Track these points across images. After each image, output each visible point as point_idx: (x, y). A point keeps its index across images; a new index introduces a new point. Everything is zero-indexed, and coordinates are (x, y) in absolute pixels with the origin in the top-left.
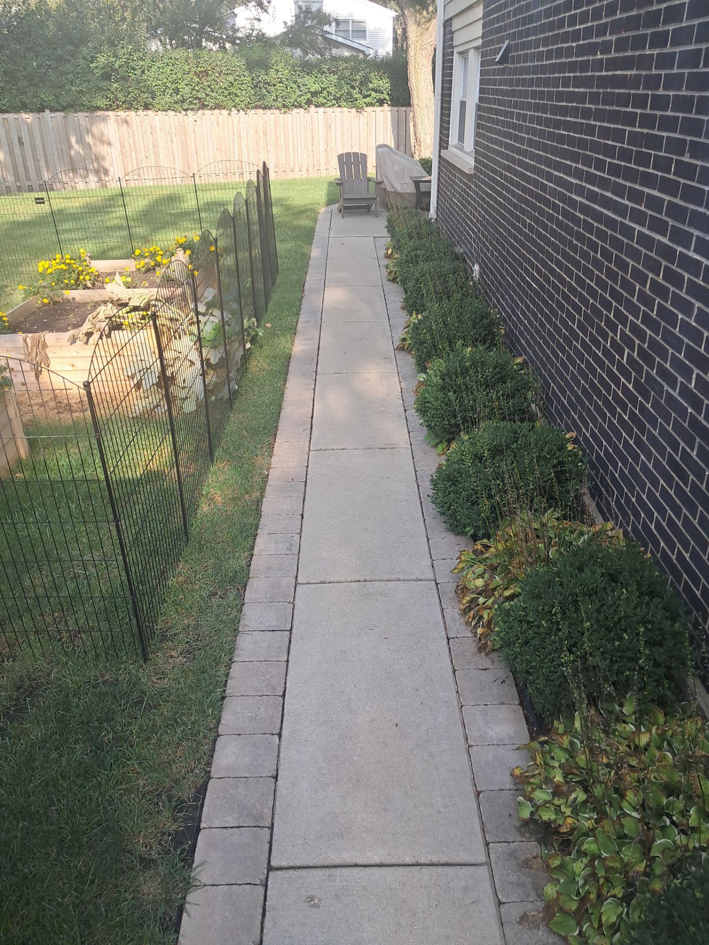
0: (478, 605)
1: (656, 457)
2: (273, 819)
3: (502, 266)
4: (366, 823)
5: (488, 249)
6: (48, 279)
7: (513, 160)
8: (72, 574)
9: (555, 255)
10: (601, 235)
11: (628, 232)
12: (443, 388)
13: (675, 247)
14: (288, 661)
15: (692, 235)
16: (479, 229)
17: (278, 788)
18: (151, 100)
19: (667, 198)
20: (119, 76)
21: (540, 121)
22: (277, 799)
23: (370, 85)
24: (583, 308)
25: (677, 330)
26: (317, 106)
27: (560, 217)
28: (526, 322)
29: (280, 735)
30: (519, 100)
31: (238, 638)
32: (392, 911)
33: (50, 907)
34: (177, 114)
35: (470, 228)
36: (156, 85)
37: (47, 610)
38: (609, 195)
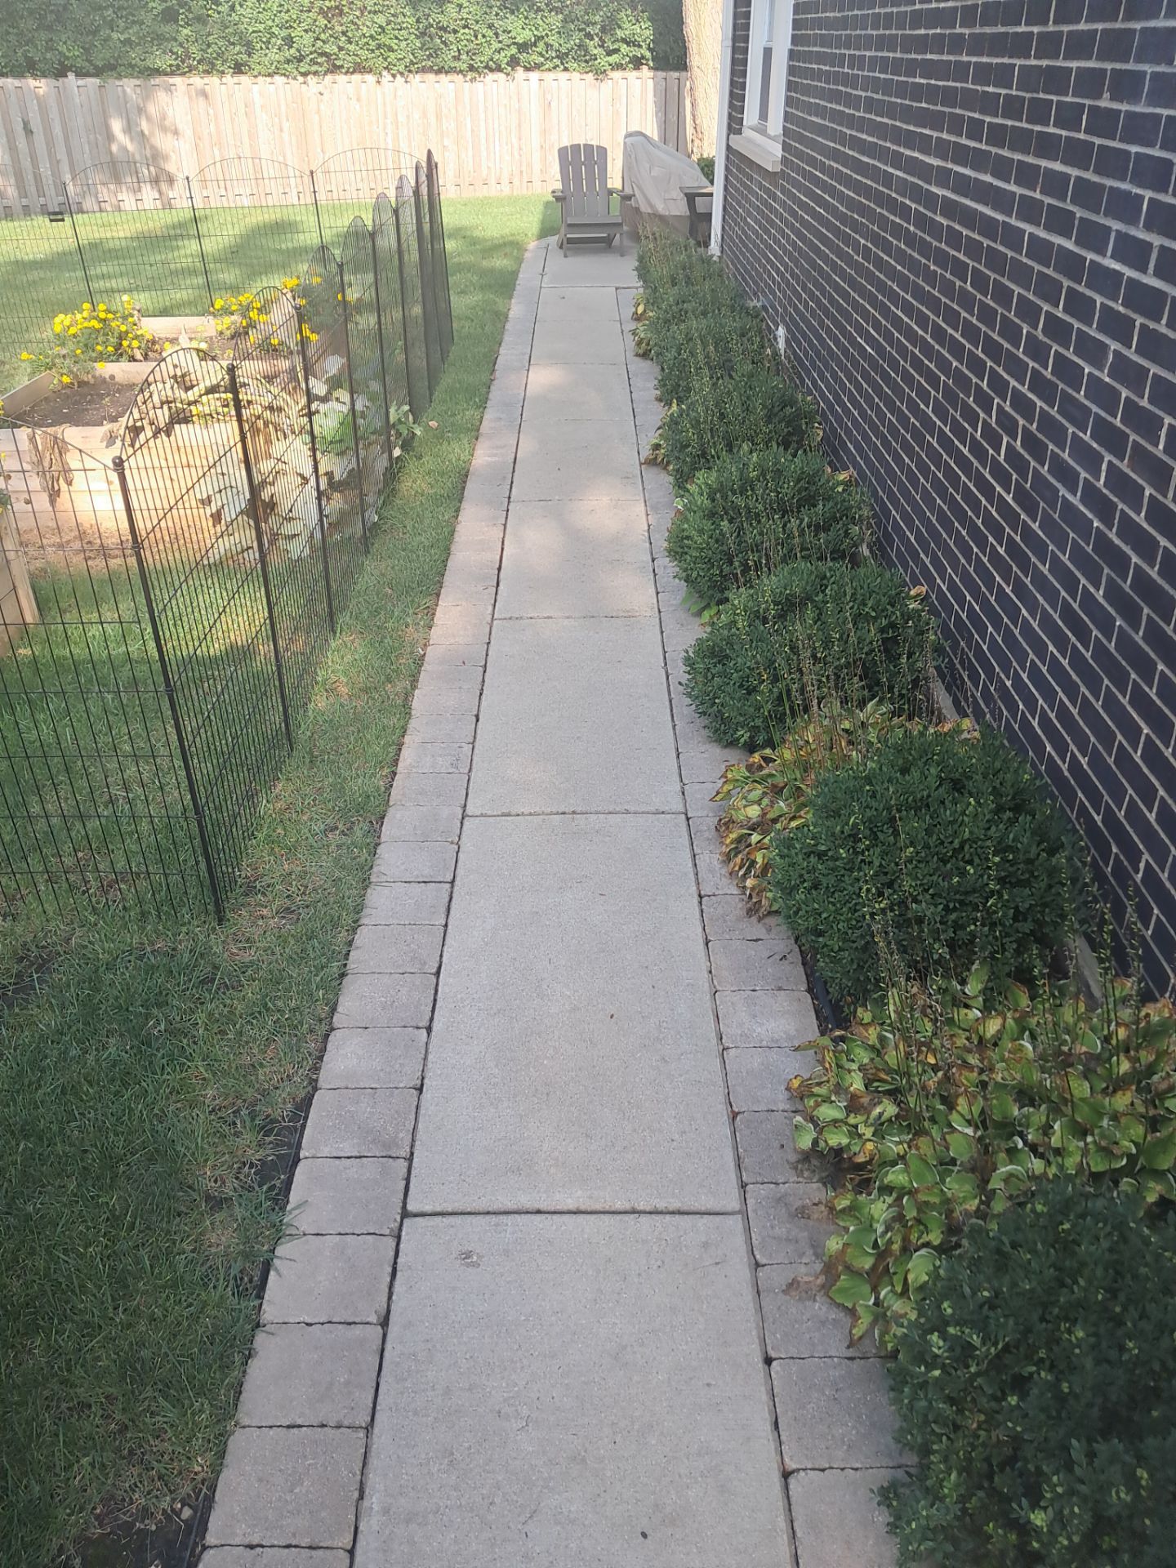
0: (750, 845)
1: (1044, 610)
2: (412, 1146)
3: (821, 323)
4: (556, 1153)
5: (799, 298)
6: (71, 345)
7: (842, 139)
8: (106, 797)
9: (902, 293)
10: (974, 249)
11: (1012, 237)
12: (712, 515)
13: (1083, 253)
14: (446, 925)
15: (1109, 228)
16: (786, 266)
17: (423, 1104)
18: (246, 58)
19: (1074, 172)
20: (191, 16)
21: (884, 65)
22: (421, 1119)
23: (618, 32)
24: (943, 378)
25: (1082, 393)
26: (527, 69)
27: (912, 228)
28: (856, 414)
29: (429, 1029)
30: (853, 33)
31: (369, 891)
32: (590, 1273)
33: (66, 1258)
34: (290, 81)
35: (773, 265)
36: (254, 32)
37: (65, 848)
38: (988, 178)
